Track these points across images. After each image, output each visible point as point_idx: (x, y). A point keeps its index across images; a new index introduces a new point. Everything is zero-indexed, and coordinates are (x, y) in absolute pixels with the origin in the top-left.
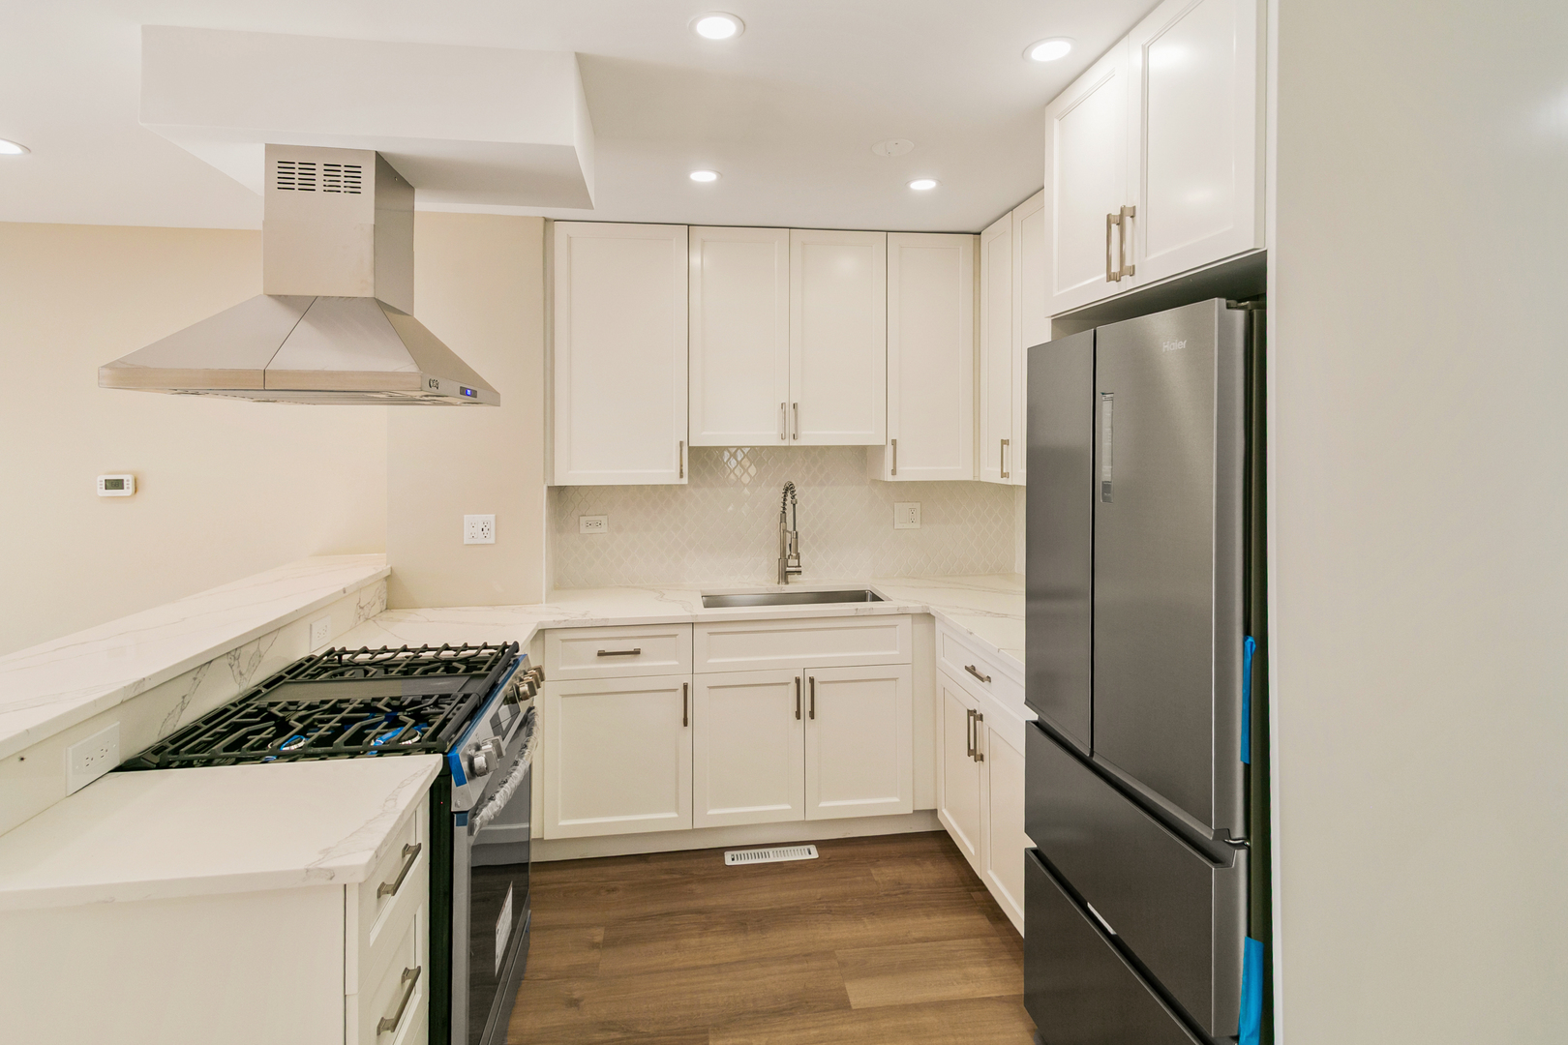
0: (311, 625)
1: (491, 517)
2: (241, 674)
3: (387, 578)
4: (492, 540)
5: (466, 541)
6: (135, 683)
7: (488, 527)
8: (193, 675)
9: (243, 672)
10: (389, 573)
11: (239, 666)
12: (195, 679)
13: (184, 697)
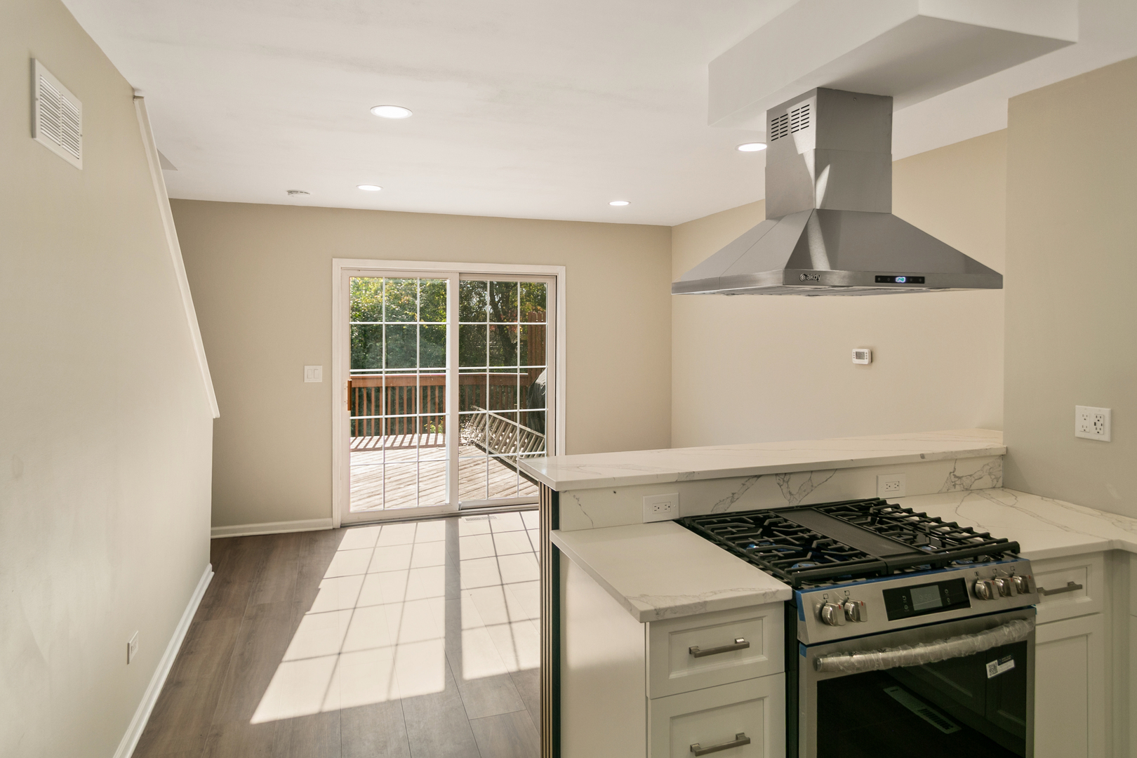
0: (877, 477)
1: (1106, 412)
2: (790, 493)
3: (1003, 457)
4: (1106, 437)
5: (1078, 434)
6: (687, 473)
7: (1101, 422)
8: (743, 481)
9: (793, 492)
10: (1003, 452)
11: (788, 487)
12: (744, 485)
13: (733, 494)
